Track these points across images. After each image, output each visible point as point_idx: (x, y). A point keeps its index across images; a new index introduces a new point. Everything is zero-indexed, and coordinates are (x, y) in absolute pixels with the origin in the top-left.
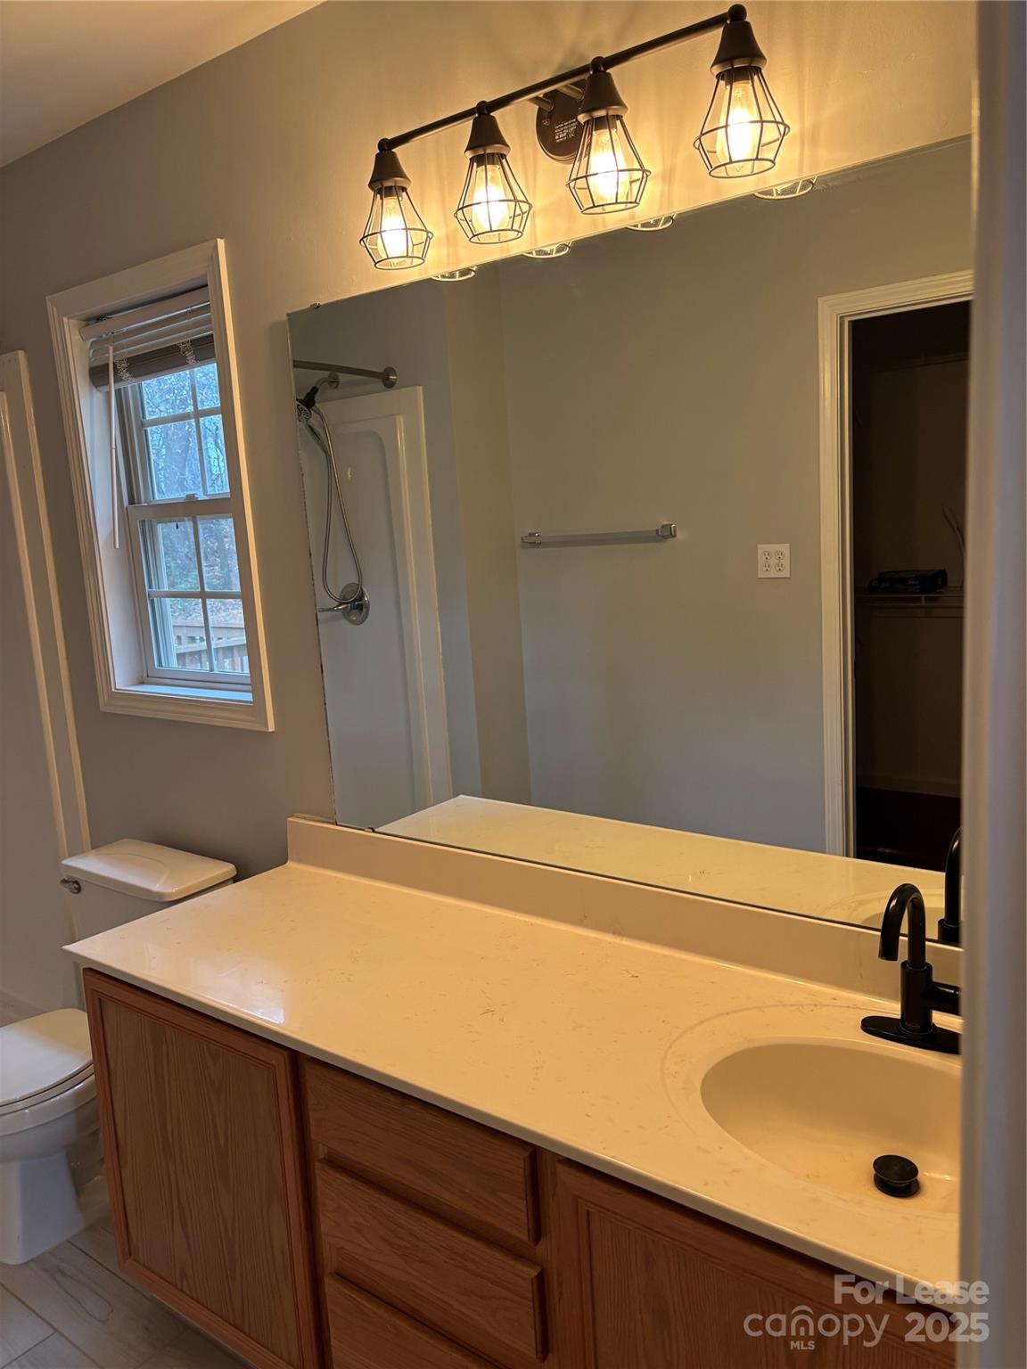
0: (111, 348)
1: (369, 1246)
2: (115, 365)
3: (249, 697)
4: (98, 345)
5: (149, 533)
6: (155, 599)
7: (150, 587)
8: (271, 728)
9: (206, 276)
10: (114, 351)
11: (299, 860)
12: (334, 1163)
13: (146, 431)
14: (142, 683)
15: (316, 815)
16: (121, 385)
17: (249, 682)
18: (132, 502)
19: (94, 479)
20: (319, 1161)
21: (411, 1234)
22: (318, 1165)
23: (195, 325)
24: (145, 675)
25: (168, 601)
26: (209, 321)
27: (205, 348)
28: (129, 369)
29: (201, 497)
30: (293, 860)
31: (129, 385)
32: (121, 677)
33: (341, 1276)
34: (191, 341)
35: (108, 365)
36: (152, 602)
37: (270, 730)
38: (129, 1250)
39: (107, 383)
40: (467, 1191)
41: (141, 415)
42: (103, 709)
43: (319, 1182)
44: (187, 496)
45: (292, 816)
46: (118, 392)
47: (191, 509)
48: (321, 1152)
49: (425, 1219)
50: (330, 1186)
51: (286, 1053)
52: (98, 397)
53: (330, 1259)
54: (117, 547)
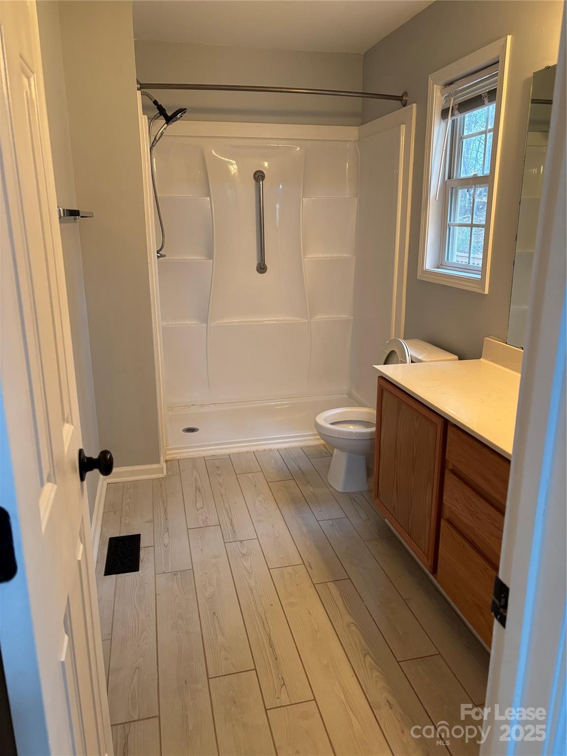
0: (452, 99)
1: (460, 509)
2: (452, 107)
3: (480, 277)
4: (447, 99)
5: (454, 194)
6: (451, 227)
7: (450, 221)
8: (486, 292)
9: (499, 56)
10: (454, 100)
11: (486, 359)
12: (454, 472)
13: (463, 141)
14: (438, 268)
15: (499, 338)
16: (454, 118)
17: (481, 270)
18: (449, 178)
19: (434, 165)
20: (448, 469)
21: (476, 506)
22: (447, 470)
23: (490, 84)
24: (440, 265)
25: (457, 228)
26: (496, 81)
27: (493, 95)
28: (458, 109)
29: (480, 174)
30: (484, 358)
31: (459, 117)
32: (429, 263)
33: (449, 521)
34: (488, 92)
35: (449, 108)
36: (450, 228)
37: (485, 293)
38: (377, 496)
39: (447, 117)
40: (500, 490)
41: (462, 134)
42: (418, 277)
43: (446, 478)
44: (474, 175)
45: (488, 337)
46: (453, 121)
47: (475, 181)
48: (450, 466)
49: (482, 500)
50: (450, 479)
51: (442, 420)
52: (443, 124)
53: (446, 513)
54: (437, 199)
